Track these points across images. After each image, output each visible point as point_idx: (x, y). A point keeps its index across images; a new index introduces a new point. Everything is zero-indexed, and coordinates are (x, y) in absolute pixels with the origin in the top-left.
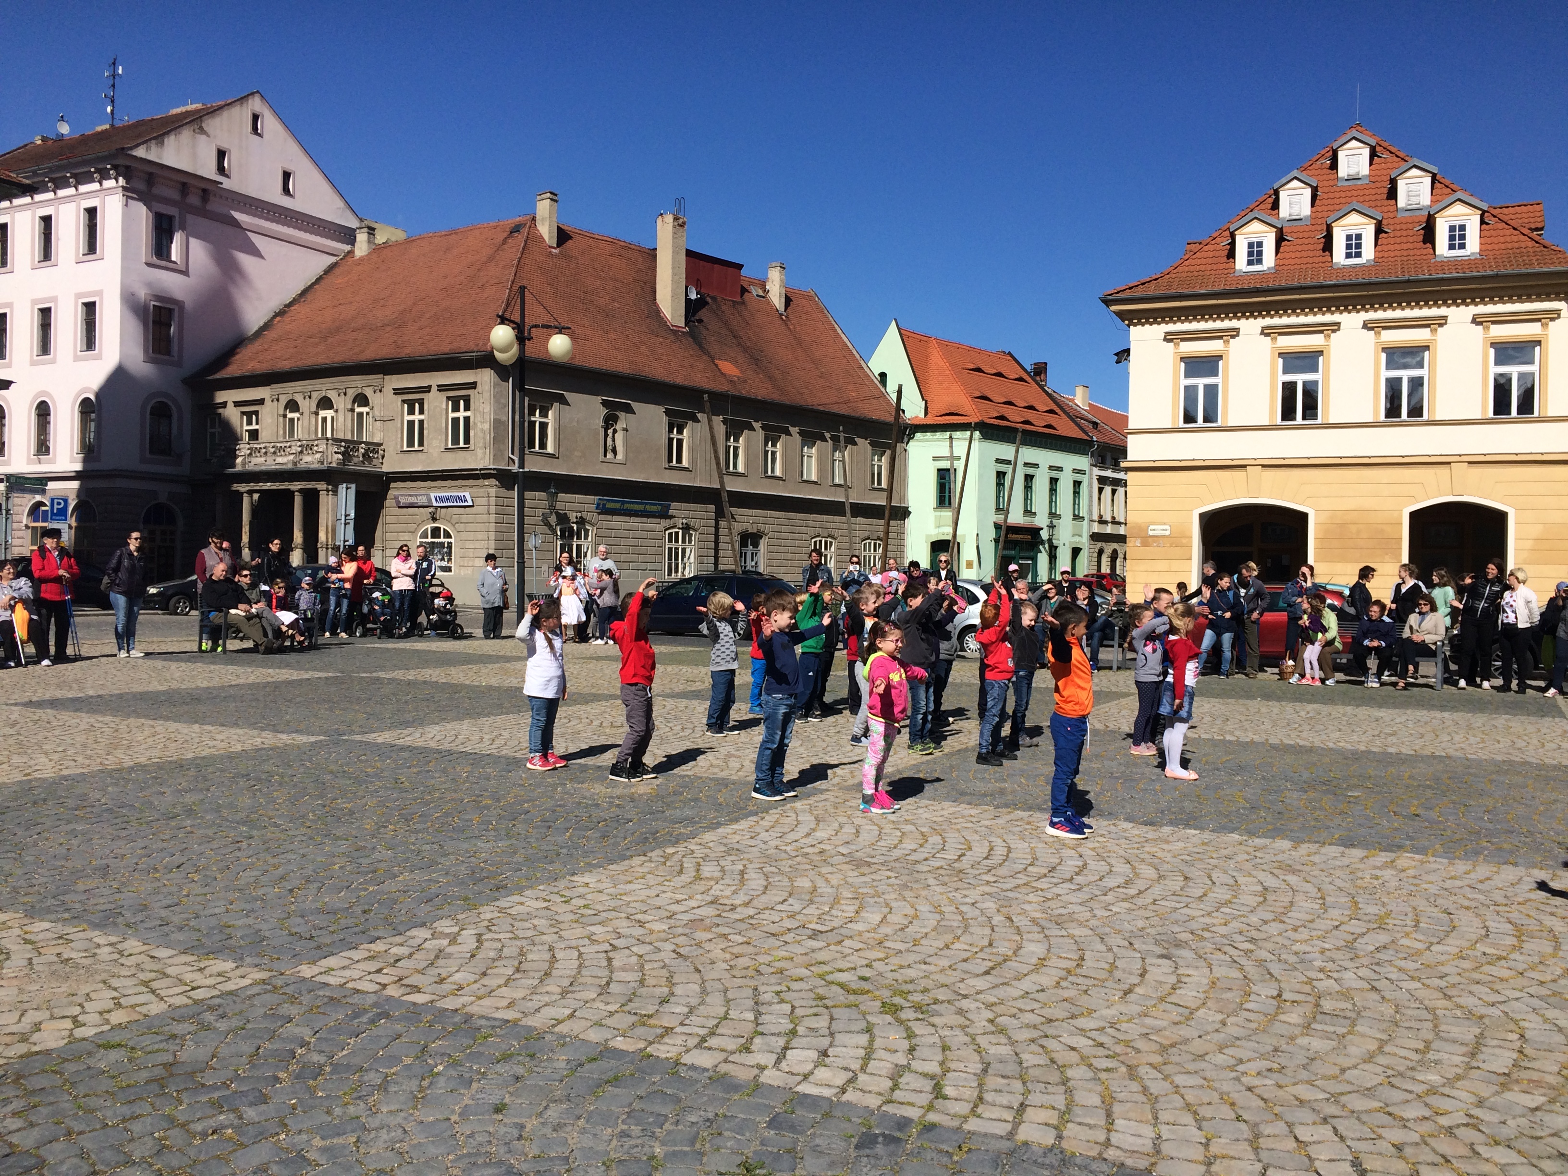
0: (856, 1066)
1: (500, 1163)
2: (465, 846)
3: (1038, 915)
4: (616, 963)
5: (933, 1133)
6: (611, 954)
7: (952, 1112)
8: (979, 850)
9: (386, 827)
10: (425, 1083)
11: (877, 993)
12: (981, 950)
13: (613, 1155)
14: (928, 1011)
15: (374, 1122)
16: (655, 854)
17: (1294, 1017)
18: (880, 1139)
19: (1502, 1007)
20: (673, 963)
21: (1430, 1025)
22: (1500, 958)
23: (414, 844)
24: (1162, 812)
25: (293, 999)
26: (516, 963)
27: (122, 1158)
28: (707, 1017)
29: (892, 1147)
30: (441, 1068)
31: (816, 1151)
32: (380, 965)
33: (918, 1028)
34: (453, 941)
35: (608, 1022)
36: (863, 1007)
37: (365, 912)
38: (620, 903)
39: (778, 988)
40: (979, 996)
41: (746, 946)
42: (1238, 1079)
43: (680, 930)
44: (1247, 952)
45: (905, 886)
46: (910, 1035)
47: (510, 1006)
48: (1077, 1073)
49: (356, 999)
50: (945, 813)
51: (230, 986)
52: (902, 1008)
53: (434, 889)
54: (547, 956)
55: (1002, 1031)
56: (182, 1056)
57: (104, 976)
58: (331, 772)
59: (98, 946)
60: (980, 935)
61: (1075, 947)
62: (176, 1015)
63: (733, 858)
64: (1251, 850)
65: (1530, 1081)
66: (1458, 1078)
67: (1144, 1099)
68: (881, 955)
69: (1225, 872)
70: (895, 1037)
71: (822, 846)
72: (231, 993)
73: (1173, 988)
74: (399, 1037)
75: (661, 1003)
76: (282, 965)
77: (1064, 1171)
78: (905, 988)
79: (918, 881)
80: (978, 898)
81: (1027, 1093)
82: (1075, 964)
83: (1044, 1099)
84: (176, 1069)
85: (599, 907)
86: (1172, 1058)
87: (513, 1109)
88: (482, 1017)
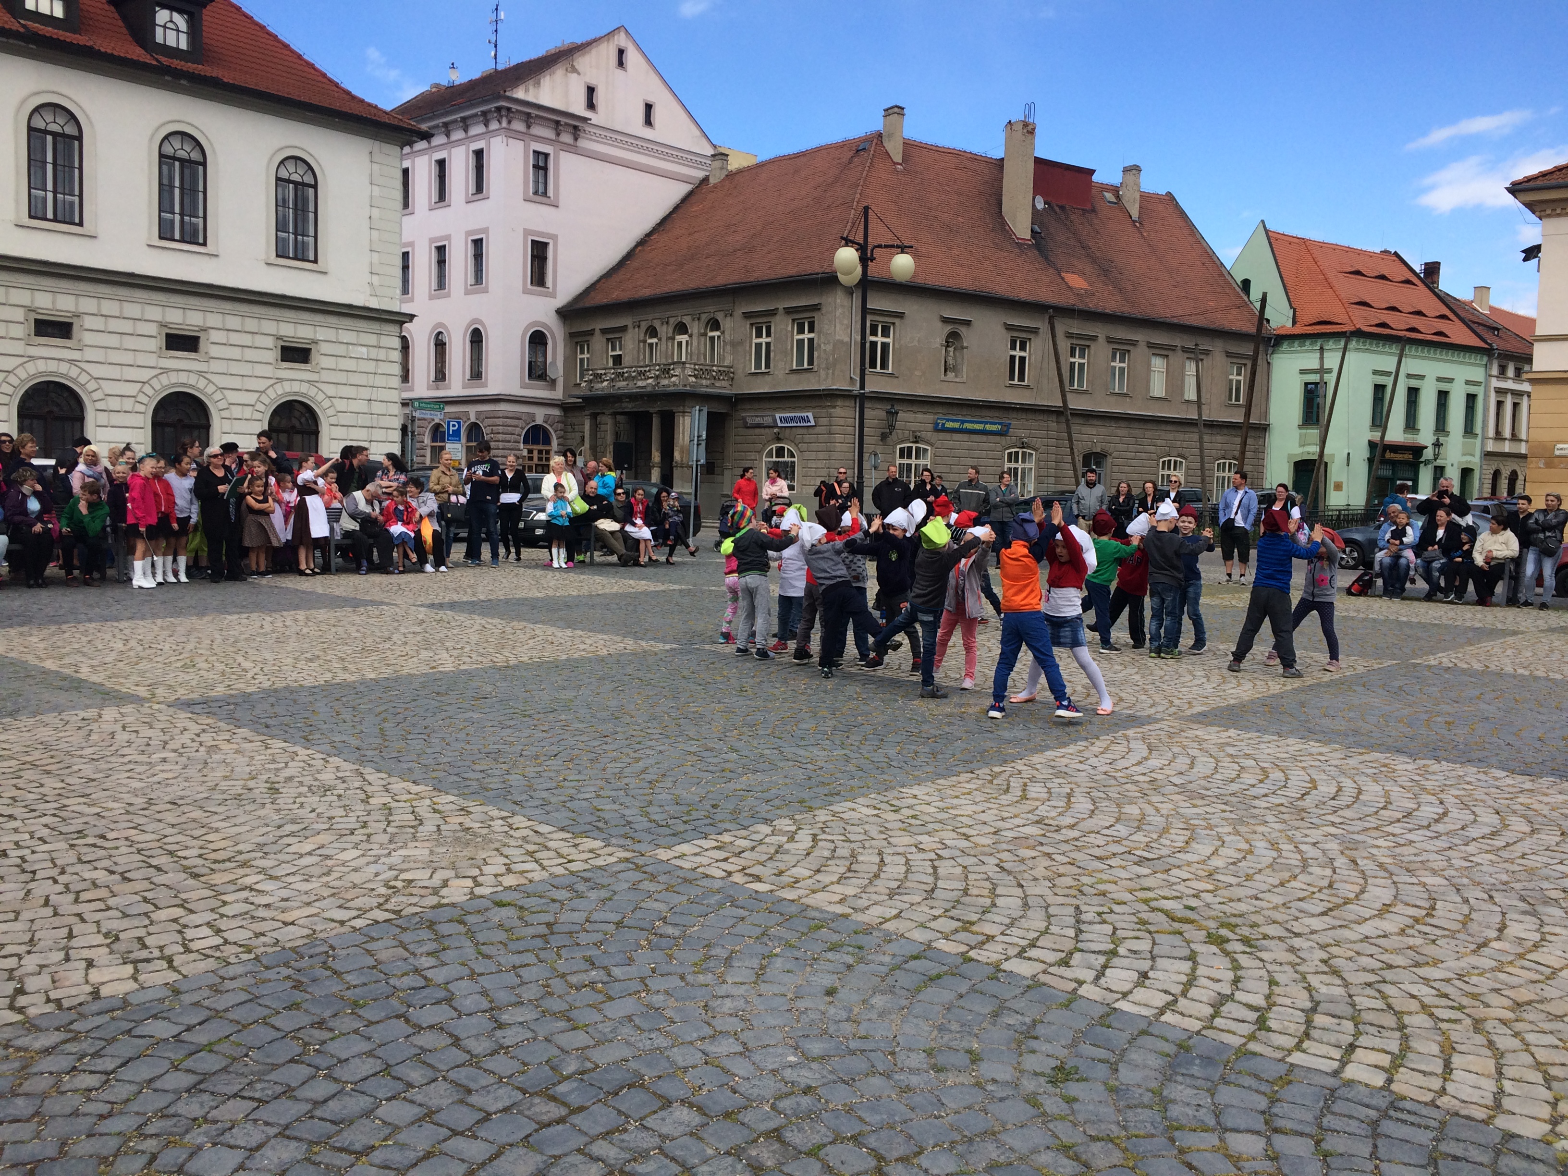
0: (1177, 989)
1: (831, 1039)
2: (802, 752)
3: (1386, 860)
4: (941, 872)
5: (1253, 1061)
6: (936, 863)
7: (1276, 1044)
8: (1327, 789)
9: (733, 731)
10: (764, 962)
11: (1205, 923)
12: (1320, 890)
13: (933, 1045)
14: (1256, 946)
15: (722, 990)
16: (984, 771)
18: (1197, 1061)
20: (997, 876)
23: (757, 748)
24: (1543, 762)
25: (653, 877)
26: (847, 863)
27: (514, 999)
28: (1028, 930)
29: (1209, 1069)
30: (778, 950)
31: (1131, 1064)
32: (726, 855)
33: (1244, 960)
34: (791, 839)
35: (933, 925)
36: (1187, 936)
37: (713, 807)
38: (946, 816)
39: (1100, 909)
40: (1313, 936)
41: (1069, 866)
43: (1004, 846)
45: (1241, 821)
46: (1236, 966)
47: (841, 901)
48: (1417, 1021)
49: (705, 883)
50: (1290, 749)
51: (600, 862)
52: (1228, 941)
53: (774, 791)
54: (877, 859)
55: (1336, 973)
56: (563, 918)
57: (497, 845)
58: (685, 679)
59: (492, 819)
60: (1319, 874)
61: (1426, 896)
62: (554, 883)
63: (1061, 781)
67: (1488, 1053)
68: (1211, 887)
70: (1220, 967)
71: (1154, 775)
72: (600, 868)
73: (1536, 946)
74: (743, 919)
75: (984, 913)
76: (642, 847)
77: (1392, 1113)
78: (1233, 920)
79: (1255, 817)
80: (1320, 839)
81: (1358, 1034)
82: (1424, 912)
83: (1377, 1043)
84: (556, 928)
85: (928, 818)
86: (1525, 1015)
87: (843, 994)
88: (816, 909)
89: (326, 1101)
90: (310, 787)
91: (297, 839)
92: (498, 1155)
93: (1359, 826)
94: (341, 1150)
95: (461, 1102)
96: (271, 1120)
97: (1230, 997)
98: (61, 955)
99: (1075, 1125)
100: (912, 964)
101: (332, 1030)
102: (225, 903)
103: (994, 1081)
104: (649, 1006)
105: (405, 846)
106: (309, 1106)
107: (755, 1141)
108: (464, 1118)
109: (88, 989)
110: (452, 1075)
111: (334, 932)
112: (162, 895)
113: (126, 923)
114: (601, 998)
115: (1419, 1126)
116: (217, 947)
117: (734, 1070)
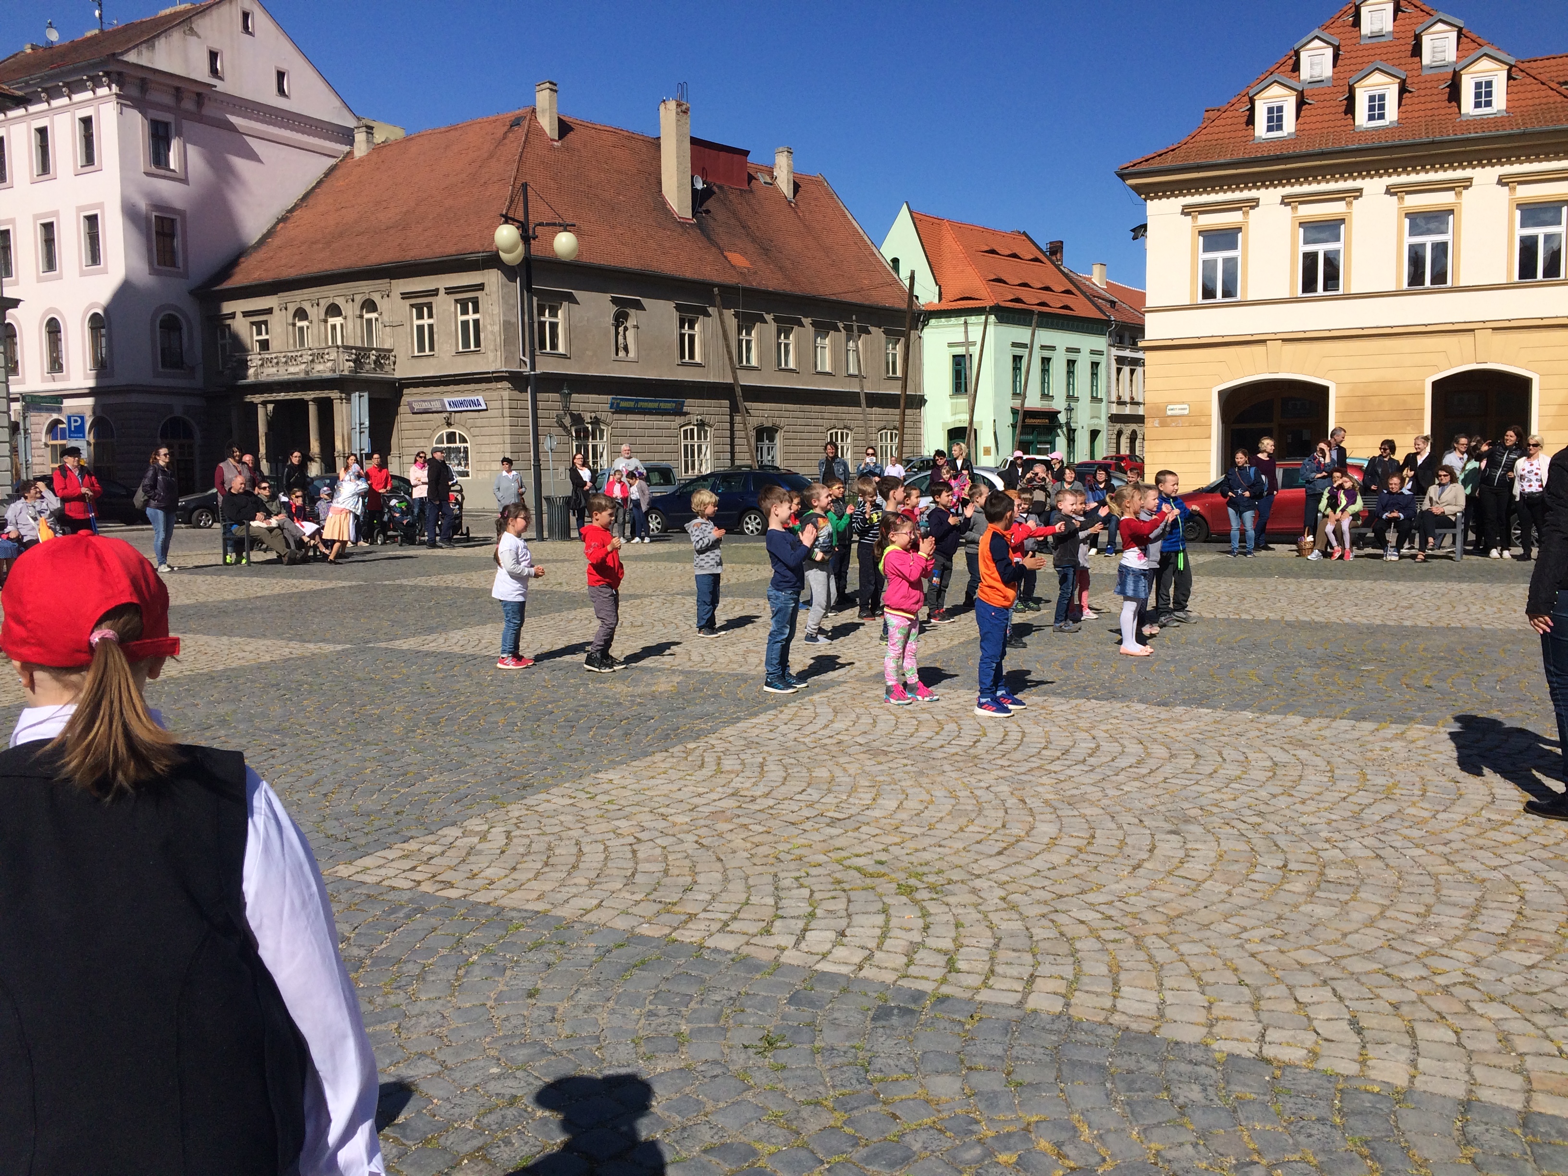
0: (872, 944)
1: (536, 1043)
2: (491, 747)
3: (1051, 796)
4: (640, 855)
5: (946, 1004)
6: (635, 847)
7: (965, 984)
8: (995, 735)
9: (414, 731)
10: (461, 972)
11: (893, 876)
12: (995, 832)
13: (641, 1033)
14: (942, 892)
15: (414, 1010)
16: (675, 750)
17: (1298, 886)
18: (896, 1011)
19: (1504, 871)
20: (696, 853)
21: (1432, 890)
22: (1505, 824)
23: (441, 747)
24: (1176, 692)
26: (544, 858)
28: (729, 903)
29: (907, 1019)
30: (475, 957)
31: (834, 1024)
32: (414, 863)
33: (932, 907)
34: (484, 838)
35: (635, 910)
36: (879, 890)
37: (397, 813)
38: (644, 797)
39: (797, 874)
40: (991, 876)
41: (765, 835)
42: (1242, 946)
43: (702, 822)
44: (1254, 826)
45: (921, 773)
46: (925, 914)
47: (539, 898)
48: (1086, 945)
49: (392, 896)
50: (961, 700)
52: (917, 889)
53: (463, 788)
54: (574, 850)
55: (1014, 907)
58: (359, 680)
60: (994, 817)
63: (753, 751)
64: (1262, 727)
65: (1528, 940)
66: (1457, 939)
67: (1150, 967)
68: (898, 840)
69: (1236, 749)
70: (911, 916)
71: (839, 737)
73: (1181, 862)
74: (435, 929)
75: (685, 892)
77: (1071, 1035)
78: (920, 870)
79: (934, 768)
80: (993, 782)
81: (1037, 965)
82: (1085, 842)
83: (1055, 970)
85: (623, 802)
86: (1177, 928)
87: (546, 994)
88: (514, 909)
93: (1025, 767)
99: (785, 1094)
100: (615, 953)
103: (705, 1061)
107: (460, 1164)
115: (1096, 1044)
117: (431, 1093)
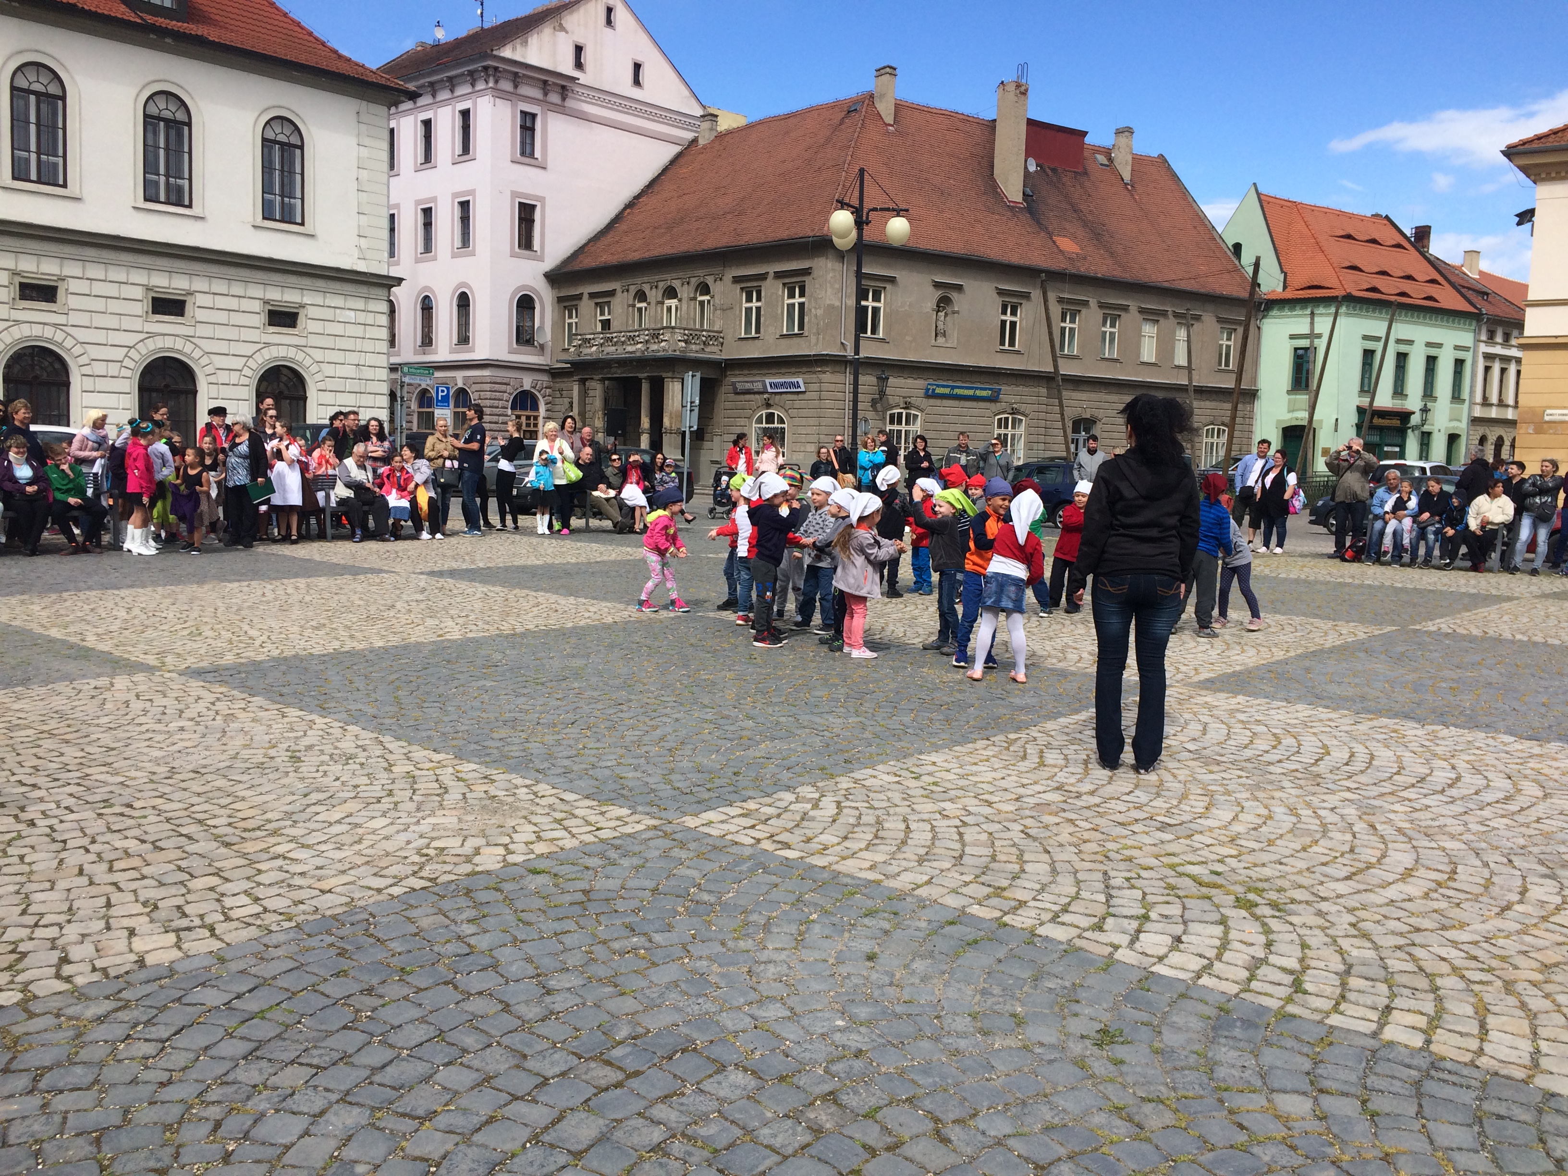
0: (1212, 953)
2: (817, 720)
3: (1404, 825)
4: (967, 838)
5: (1293, 1023)
6: (962, 830)
7: (1313, 1006)
8: (1339, 755)
9: (745, 699)
10: (803, 928)
11: (1232, 888)
12: (1342, 855)
13: (977, 1009)
14: (1285, 910)
15: (764, 956)
16: (999, 738)
18: (1238, 1023)
20: (1022, 842)
23: (772, 716)
24: (1550, 727)
25: (682, 845)
26: (874, 830)
27: (558, 965)
28: (1059, 895)
29: (1250, 1032)
30: (814, 916)
31: (1174, 1027)
32: (753, 822)
33: (1274, 924)
34: (816, 806)
35: (964, 890)
36: (1216, 900)
37: (735, 774)
38: (967, 782)
39: (1128, 875)
40: (1339, 900)
41: (1093, 832)
43: (1028, 813)
45: (1258, 787)
46: (1267, 930)
47: (871, 868)
48: (1449, 983)
49: (735, 850)
50: (1299, 715)
51: (628, 830)
52: (1257, 905)
53: (793, 759)
54: (903, 826)
55: (1366, 936)
56: (598, 885)
57: (524, 813)
58: (693, 647)
59: (516, 787)
60: (1340, 839)
61: (1446, 860)
62: (585, 850)
63: (1077, 747)
67: (1522, 1014)
68: (1234, 853)
70: (1252, 931)
72: (629, 835)
73: (1558, 909)
74: (776, 886)
75: (1014, 878)
76: (669, 815)
77: (1433, 1073)
78: (1260, 885)
79: (1271, 782)
80: (1338, 804)
81: (1393, 996)
82: (1446, 876)
83: (1412, 1004)
84: (592, 896)
85: (949, 785)
86: (1553, 977)
87: (883, 959)
88: (847, 875)
89: (384, 1067)
90: (331, 755)
91: (325, 808)
92: (560, 1118)
93: (1375, 791)
94: (404, 1115)
95: (518, 1066)
96: (331, 1087)
97: (1264, 961)
98: (102, 924)
99: (1125, 1087)
100: (948, 929)
101: (381, 997)
102: (260, 872)
103: (1042, 1044)
104: (694, 971)
105: (433, 814)
106: (368, 1072)
107: (812, 1104)
108: (523, 1083)
109: (133, 957)
110: (505, 1041)
111: (372, 900)
112: (195, 863)
113: (162, 892)
114: (644, 964)
115: (1461, 1086)
116: (257, 915)
117: (784, 1034)
